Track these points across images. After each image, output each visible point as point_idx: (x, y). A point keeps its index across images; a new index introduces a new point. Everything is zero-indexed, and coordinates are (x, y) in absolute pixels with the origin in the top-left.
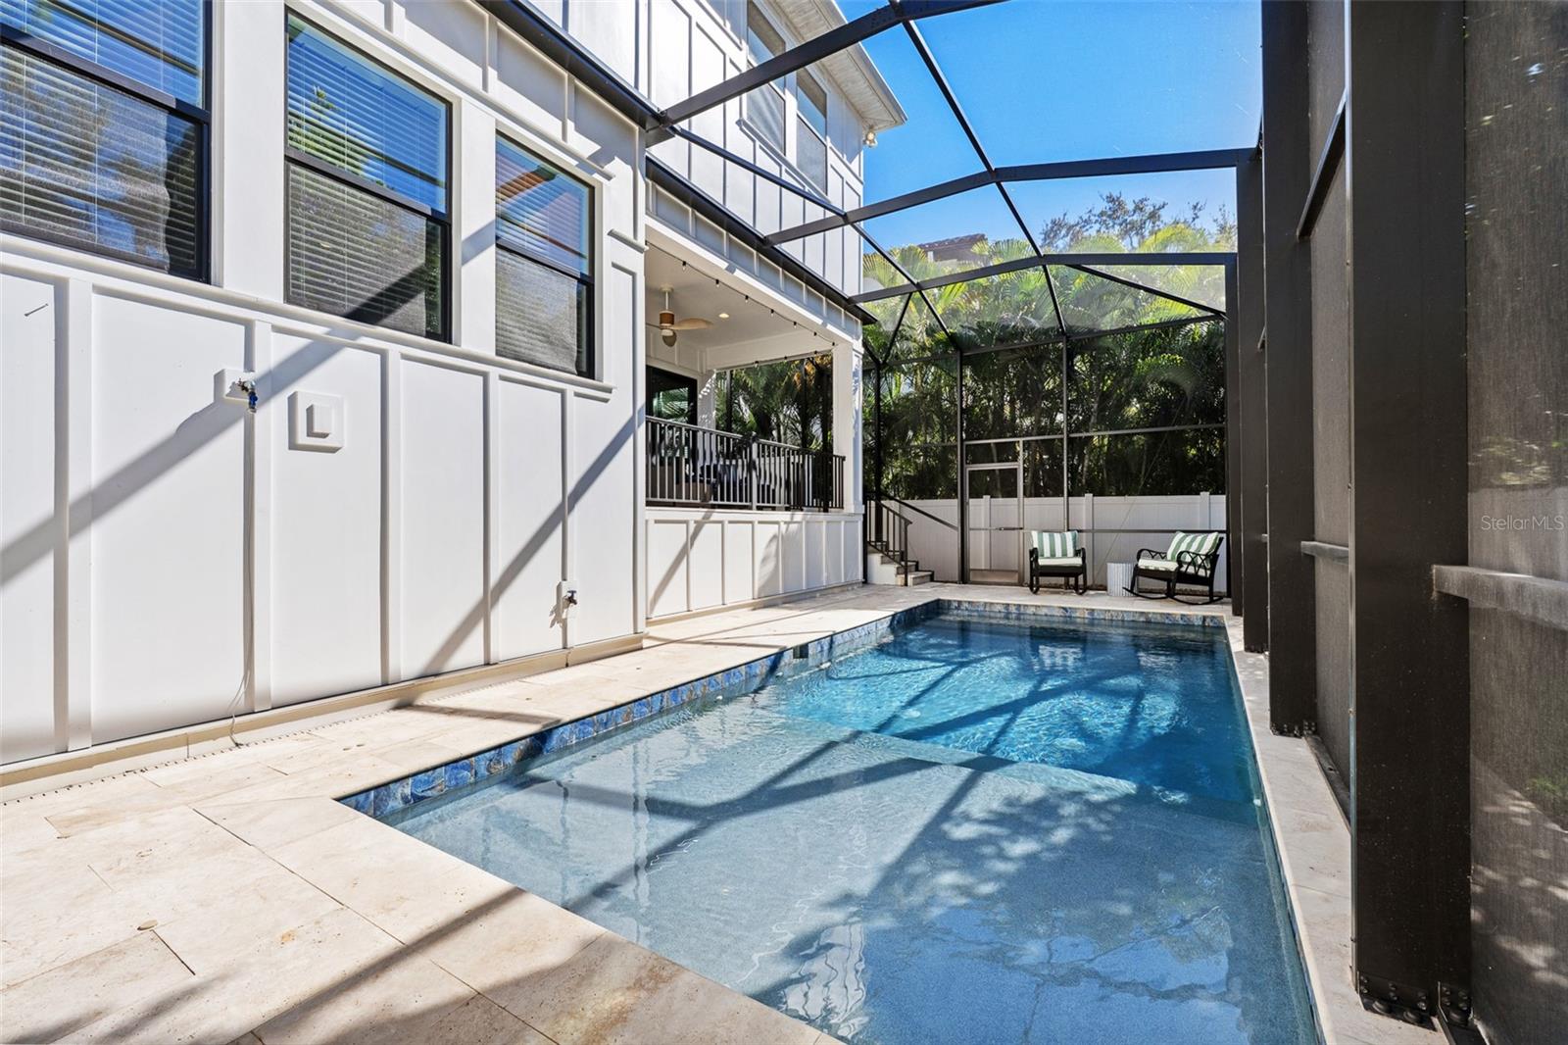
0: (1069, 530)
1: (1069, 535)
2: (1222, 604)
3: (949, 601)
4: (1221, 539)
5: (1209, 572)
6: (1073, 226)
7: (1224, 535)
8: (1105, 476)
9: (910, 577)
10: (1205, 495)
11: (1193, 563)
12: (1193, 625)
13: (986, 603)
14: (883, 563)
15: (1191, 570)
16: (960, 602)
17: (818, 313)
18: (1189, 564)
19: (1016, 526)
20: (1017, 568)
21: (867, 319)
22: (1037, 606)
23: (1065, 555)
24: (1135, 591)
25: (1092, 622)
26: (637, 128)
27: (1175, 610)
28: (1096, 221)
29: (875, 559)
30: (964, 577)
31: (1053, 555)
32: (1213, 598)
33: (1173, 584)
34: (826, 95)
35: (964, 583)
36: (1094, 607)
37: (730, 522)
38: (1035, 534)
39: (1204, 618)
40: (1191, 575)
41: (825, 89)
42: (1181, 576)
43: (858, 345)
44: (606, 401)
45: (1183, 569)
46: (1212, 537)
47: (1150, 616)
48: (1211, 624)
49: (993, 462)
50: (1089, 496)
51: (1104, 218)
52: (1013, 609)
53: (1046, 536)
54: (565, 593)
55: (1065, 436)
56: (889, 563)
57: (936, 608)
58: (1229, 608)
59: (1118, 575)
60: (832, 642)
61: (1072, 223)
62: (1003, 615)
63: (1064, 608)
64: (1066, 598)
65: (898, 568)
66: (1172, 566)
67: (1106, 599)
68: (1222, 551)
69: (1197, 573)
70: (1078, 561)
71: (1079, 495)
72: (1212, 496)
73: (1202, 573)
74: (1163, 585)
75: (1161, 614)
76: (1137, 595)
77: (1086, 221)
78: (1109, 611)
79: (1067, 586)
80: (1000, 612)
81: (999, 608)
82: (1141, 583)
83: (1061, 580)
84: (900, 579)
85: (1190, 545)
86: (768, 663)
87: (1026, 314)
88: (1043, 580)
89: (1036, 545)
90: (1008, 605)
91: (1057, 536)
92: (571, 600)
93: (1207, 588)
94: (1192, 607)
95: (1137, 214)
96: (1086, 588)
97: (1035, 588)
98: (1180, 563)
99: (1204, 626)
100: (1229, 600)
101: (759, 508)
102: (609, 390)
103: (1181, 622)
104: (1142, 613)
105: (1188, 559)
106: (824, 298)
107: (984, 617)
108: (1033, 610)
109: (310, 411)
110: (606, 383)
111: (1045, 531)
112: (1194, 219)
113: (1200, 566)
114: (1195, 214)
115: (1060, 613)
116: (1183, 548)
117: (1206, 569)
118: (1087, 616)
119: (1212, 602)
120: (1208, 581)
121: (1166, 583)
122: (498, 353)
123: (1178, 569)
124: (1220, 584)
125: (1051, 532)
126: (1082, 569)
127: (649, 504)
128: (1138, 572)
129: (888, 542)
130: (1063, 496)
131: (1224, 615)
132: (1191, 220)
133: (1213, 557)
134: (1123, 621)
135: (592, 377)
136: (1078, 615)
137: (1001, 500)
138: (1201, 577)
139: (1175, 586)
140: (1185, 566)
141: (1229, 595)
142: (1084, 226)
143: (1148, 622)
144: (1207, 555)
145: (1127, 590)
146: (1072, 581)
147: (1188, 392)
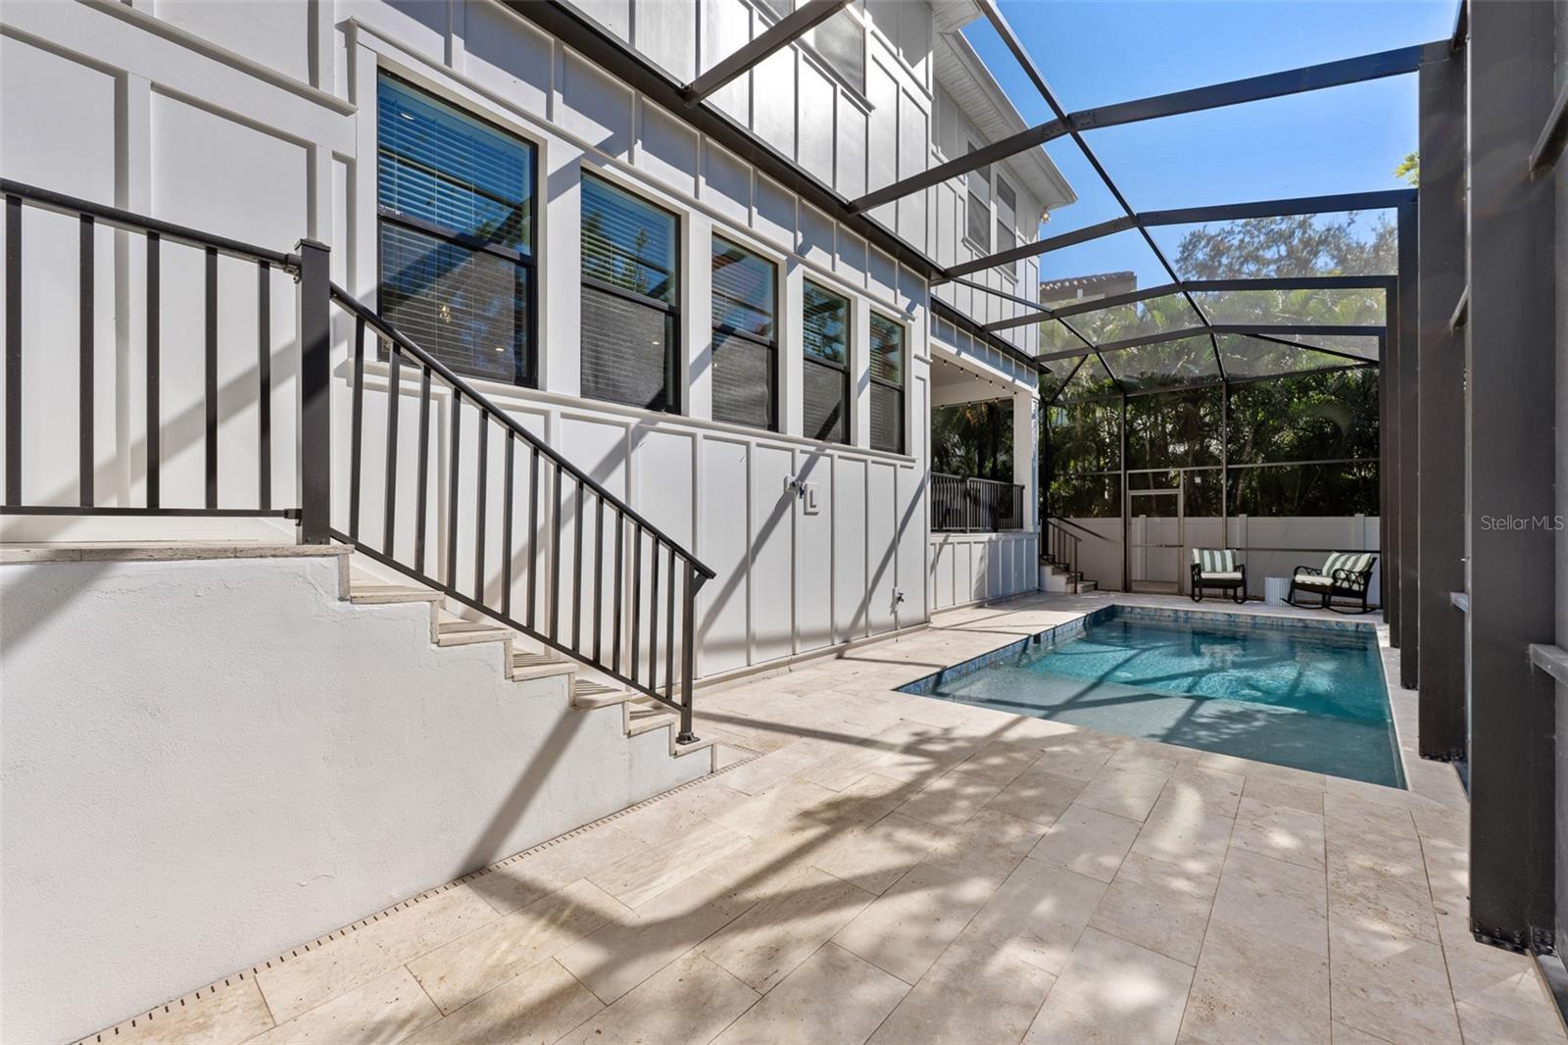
0: (1227, 549)
1: (1228, 553)
2: (1375, 614)
3: (1123, 607)
4: (1374, 559)
5: (1362, 587)
6: (1214, 237)
7: (1377, 555)
8: (1259, 498)
9: (1079, 587)
10: (1359, 516)
11: (1347, 579)
12: (1348, 631)
13: (1156, 609)
14: (1053, 574)
15: (1346, 585)
16: (1132, 608)
17: (1009, 373)
18: (1344, 580)
19: (1176, 543)
20: (1176, 580)
21: (1043, 371)
22: (1203, 612)
23: (1224, 569)
24: (1291, 601)
25: (1254, 626)
26: (926, 280)
27: (1331, 618)
28: (1239, 232)
29: (1048, 570)
30: (1127, 588)
31: (1214, 570)
32: (1366, 609)
33: (1328, 597)
34: (1014, 194)
35: (1127, 592)
36: (1256, 614)
37: (959, 543)
38: (1196, 552)
39: (1358, 625)
40: (1345, 590)
41: (1014, 189)
42: (1335, 590)
43: (1035, 392)
44: (912, 468)
45: (1338, 584)
46: (1365, 558)
47: (1308, 622)
48: (1364, 630)
49: (1149, 488)
50: (1243, 516)
51: (1249, 228)
52: (1182, 615)
53: (1206, 553)
54: (897, 595)
55: (1224, 467)
56: (1058, 573)
57: (1112, 612)
58: (1381, 618)
59: (1276, 588)
60: (1054, 634)
61: (1213, 234)
62: (1172, 619)
63: (1229, 615)
64: (1226, 606)
65: (1068, 579)
66: (1328, 581)
67: (1264, 607)
68: (1376, 569)
69: (1351, 587)
70: (1238, 575)
71: (1234, 516)
72: (1367, 518)
73: (1355, 587)
74: (1319, 597)
75: (1318, 621)
76: (1293, 605)
77: (1228, 232)
78: (1269, 617)
79: (1226, 596)
80: (1169, 616)
81: (1169, 613)
82: (1296, 595)
83: (1220, 591)
84: (1070, 588)
85: (1344, 563)
86: (1022, 644)
87: (1188, 362)
88: (1205, 591)
89: (1197, 561)
90: (1177, 611)
91: (1217, 555)
92: (900, 599)
93: (1360, 601)
94: (1346, 616)
95: (1285, 222)
96: (1245, 598)
97: (1196, 597)
98: (1335, 577)
99: (1357, 631)
100: (1381, 611)
101: (971, 531)
102: (914, 461)
103: (1336, 628)
104: (1301, 620)
105: (1343, 575)
106: (1001, 353)
107: (1154, 619)
108: (1200, 615)
109: (811, 493)
110: (914, 456)
111: (1206, 549)
112: (1349, 224)
113: (1354, 582)
114: (1352, 219)
115: (1225, 618)
116: (1337, 566)
117: (1359, 584)
118: (1249, 621)
119: (1365, 612)
120: (1362, 595)
121: (1321, 595)
122: (872, 447)
123: (1333, 585)
124: (1374, 596)
125: (1211, 549)
126: (1243, 583)
127: (932, 531)
128: (1295, 585)
129: (1054, 556)
130: (1221, 516)
131: (1376, 623)
132: (1346, 225)
133: (1366, 575)
134: (1282, 626)
135: (903, 453)
136: (1241, 620)
137: (1158, 519)
138: (1355, 592)
139: (1330, 598)
140: (1340, 582)
141: (1381, 608)
142: (1226, 238)
143: (1306, 627)
144: (1361, 573)
145: (1284, 600)
146: (1230, 592)
147: (1344, 429)
